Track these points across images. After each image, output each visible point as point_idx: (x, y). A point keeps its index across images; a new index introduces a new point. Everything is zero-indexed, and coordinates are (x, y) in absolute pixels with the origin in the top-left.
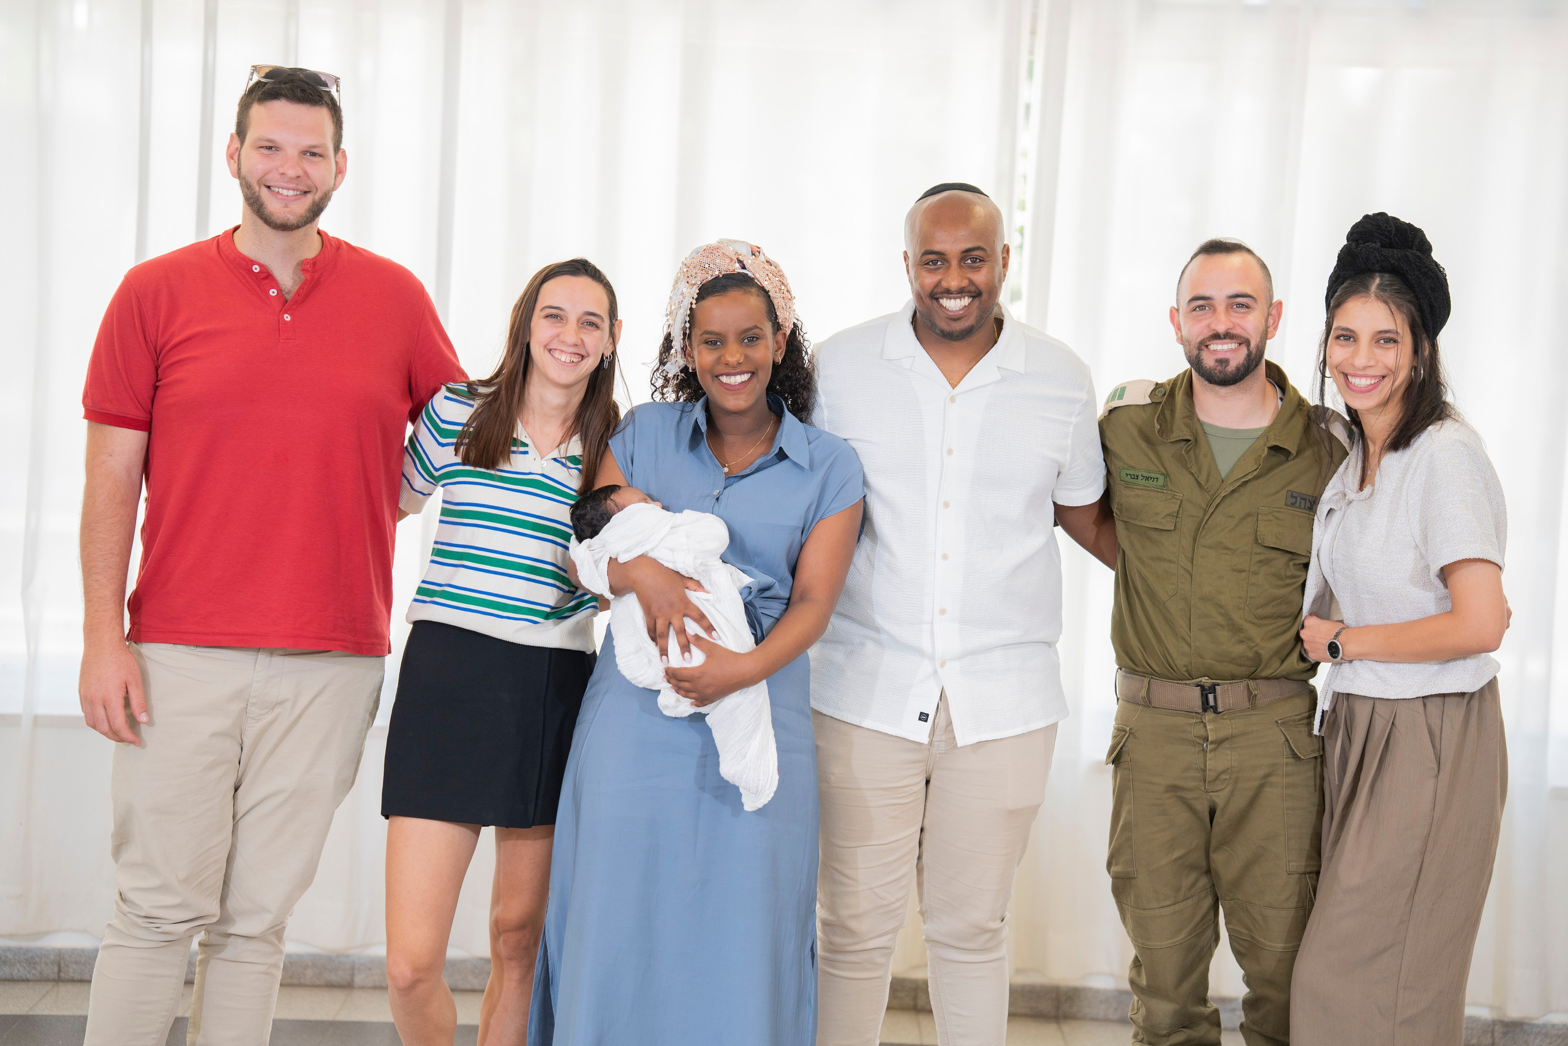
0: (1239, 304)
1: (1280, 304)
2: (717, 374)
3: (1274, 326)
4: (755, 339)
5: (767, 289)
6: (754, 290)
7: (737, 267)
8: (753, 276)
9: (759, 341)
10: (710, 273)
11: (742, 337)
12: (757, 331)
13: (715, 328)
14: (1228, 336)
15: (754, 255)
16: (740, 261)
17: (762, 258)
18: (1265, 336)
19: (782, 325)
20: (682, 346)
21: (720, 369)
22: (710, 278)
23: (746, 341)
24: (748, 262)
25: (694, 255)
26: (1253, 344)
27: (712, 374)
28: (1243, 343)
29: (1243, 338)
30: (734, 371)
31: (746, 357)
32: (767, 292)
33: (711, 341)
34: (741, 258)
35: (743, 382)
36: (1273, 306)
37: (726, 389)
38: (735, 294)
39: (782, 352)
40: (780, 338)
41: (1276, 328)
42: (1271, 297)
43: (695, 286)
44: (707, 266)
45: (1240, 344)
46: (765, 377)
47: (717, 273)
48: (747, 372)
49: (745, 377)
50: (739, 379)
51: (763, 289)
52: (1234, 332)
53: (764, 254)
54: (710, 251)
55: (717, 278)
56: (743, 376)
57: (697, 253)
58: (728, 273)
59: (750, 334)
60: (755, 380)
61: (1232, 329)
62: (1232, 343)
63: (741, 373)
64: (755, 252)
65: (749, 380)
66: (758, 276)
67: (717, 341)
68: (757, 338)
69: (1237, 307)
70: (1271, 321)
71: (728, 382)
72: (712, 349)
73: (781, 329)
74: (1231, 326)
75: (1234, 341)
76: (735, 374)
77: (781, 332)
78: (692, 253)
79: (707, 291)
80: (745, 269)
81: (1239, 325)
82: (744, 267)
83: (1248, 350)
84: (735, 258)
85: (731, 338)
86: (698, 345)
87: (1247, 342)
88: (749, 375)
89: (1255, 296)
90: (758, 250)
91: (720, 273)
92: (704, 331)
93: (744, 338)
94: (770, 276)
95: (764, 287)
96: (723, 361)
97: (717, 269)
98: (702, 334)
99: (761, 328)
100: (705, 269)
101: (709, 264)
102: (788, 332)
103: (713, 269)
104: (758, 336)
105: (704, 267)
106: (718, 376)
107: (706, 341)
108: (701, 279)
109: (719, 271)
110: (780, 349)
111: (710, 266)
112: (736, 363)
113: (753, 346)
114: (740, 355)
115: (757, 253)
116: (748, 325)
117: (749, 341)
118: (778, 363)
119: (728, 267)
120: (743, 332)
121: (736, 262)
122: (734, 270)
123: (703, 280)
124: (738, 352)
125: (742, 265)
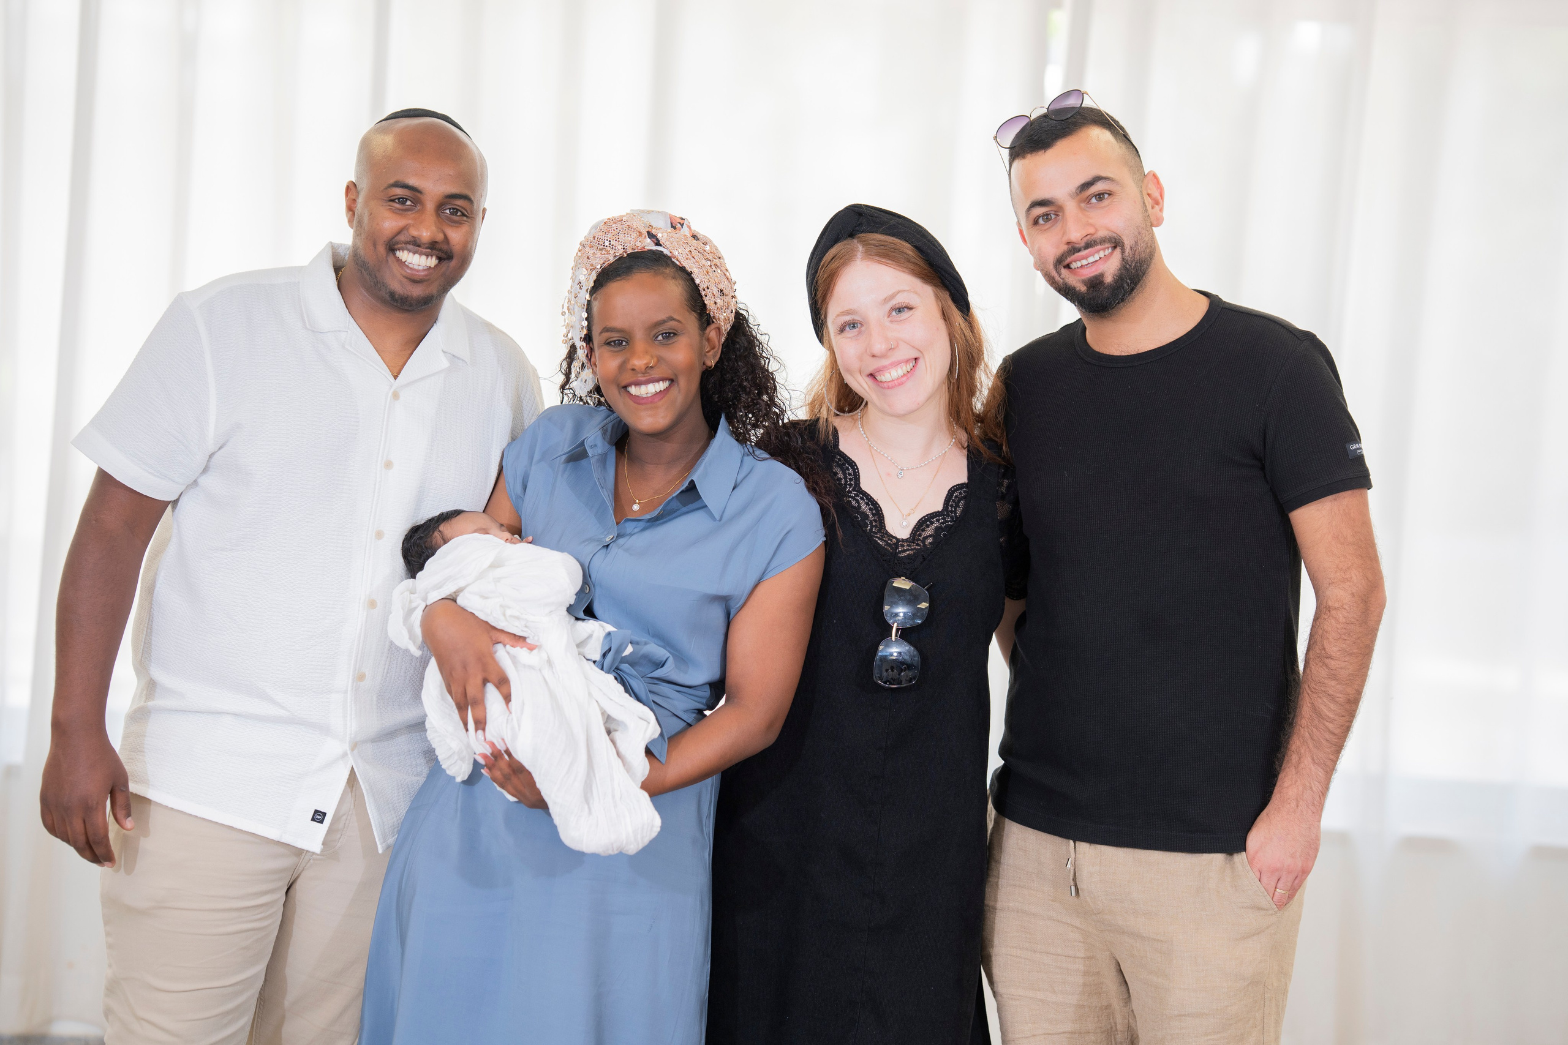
2: (623, 384)
4: (672, 335)
5: (689, 270)
6: (669, 272)
7: (649, 245)
8: (671, 254)
9: (676, 339)
10: (612, 252)
11: (654, 332)
12: (672, 324)
13: (617, 323)
15: (675, 227)
16: (651, 235)
17: (685, 231)
19: (714, 317)
20: (586, 353)
21: (626, 378)
22: (612, 260)
23: (660, 338)
24: (663, 236)
27: (618, 385)
30: (644, 379)
31: (661, 360)
32: (689, 274)
33: (614, 341)
34: (654, 232)
35: (657, 393)
37: (635, 403)
38: (641, 277)
39: (716, 352)
40: (712, 334)
43: (594, 271)
44: (607, 243)
47: (621, 252)
48: (663, 380)
49: (661, 386)
50: (652, 389)
51: (683, 269)
54: (612, 223)
55: (621, 258)
56: (657, 384)
57: (597, 229)
58: (636, 250)
59: (663, 328)
60: (675, 391)
63: (654, 381)
64: (676, 224)
65: (667, 389)
66: (676, 253)
67: (622, 341)
68: (675, 334)
71: (639, 393)
72: (615, 352)
73: (713, 322)
76: (646, 383)
77: (713, 326)
78: (592, 228)
79: (605, 277)
80: (660, 245)
82: (658, 244)
84: (644, 231)
85: (639, 335)
86: (600, 347)
88: (667, 384)
90: (682, 222)
91: (624, 252)
92: (604, 328)
93: (657, 335)
94: (695, 253)
95: (685, 267)
96: (629, 366)
97: (620, 247)
98: (601, 333)
99: (679, 321)
100: (605, 247)
101: (610, 241)
102: (726, 327)
103: (615, 247)
104: (674, 331)
105: (604, 246)
106: (625, 387)
107: (607, 342)
108: (602, 262)
109: (624, 249)
110: (713, 348)
111: (612, 243)
112: (643, 368)
113: (671, 344)
114: (652, 357)
115: (679, 225)
116: (662, 316)
117: (663, 338)
118: (711, 367)
119: (636, 244)
120: (655, 326)
121: (645, 236)
122: (643, 248)
123: (604, 263)
124: (647, 353)
125: (654, 240)
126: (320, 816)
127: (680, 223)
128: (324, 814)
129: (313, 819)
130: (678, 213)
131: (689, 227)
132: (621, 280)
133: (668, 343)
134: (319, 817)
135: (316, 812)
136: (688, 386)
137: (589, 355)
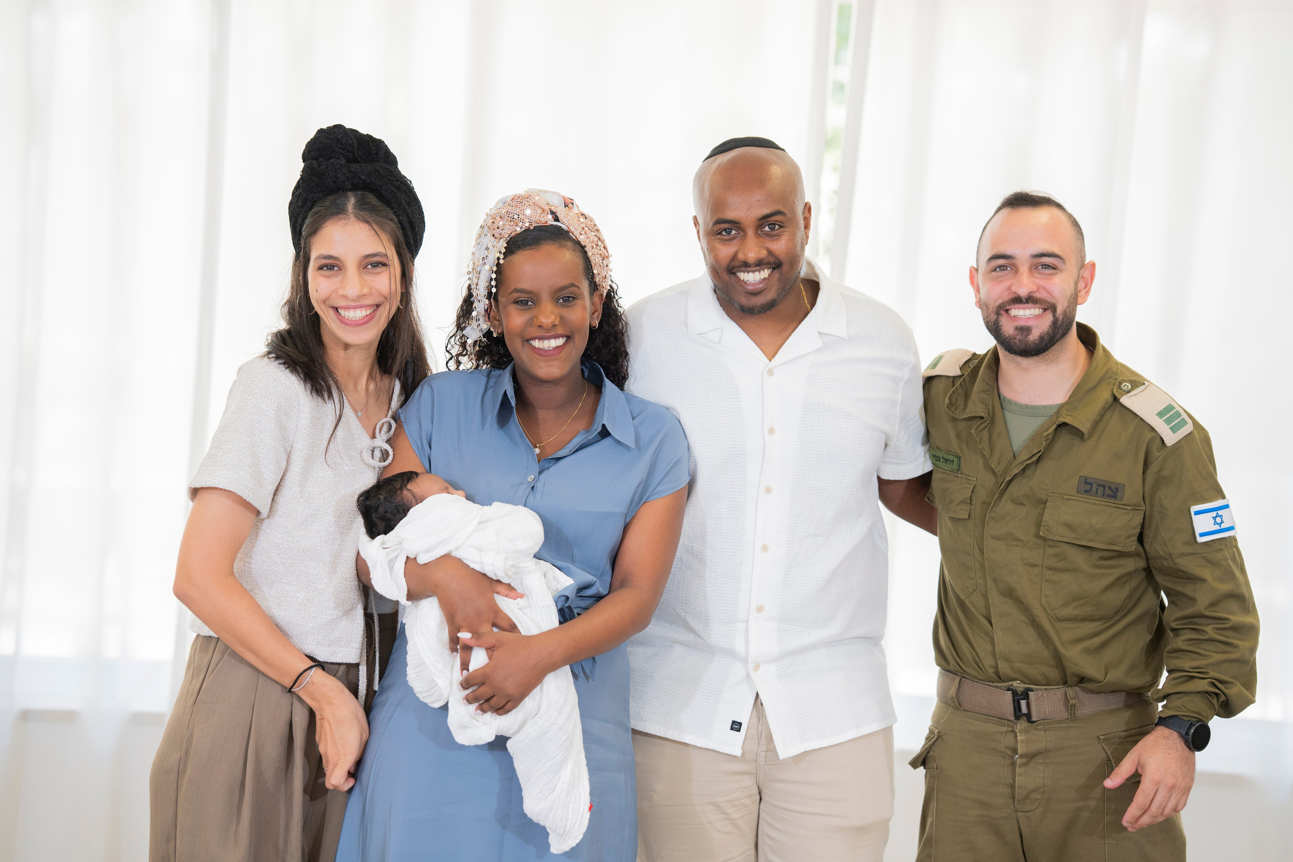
0: (1045, 265)
1: (1093, 265)
2: (528, 338)
3: (1086, 290)
4: (571, 299)
5: (583, 244)
6: (569, 244)
7: (549, 220)
8: (568, 229)
9: (576, 301)
10: (520, 224)
11: (557, 296)
12: (574, 289)
13: (526, 285)
14: (1030, 300)
15: (567, 206)
16: (553, 213)
17: (575, 210)
18: (1074, 301)
19: (599, 285)
20: (486, 308)
21: (534, 332)
22: (519, 230)
23: (561, 301)
24: (561, 212)
25: (500, 204)
26: (1059, 310)
27: (522, 338)
28: (1048, 309)
29: (1048, 303)
30: (549, 334)
31: (562, 319)
32: (583, 247)
33: (522, 301)
34: (553, 209)
35: (557, 347)
36: (1085, 267)
37: (538, 354)
38: (549, 247)
39: (598, 315)
40: (596, 299)
41: (1087, 293)
42: (1083, 257)
43: (502, 240)
44: (516, 217)
45: (1045, 310)
46: (581, 342)
47: (527, 225)
48: (562, 336)
49: (560, 342)
50: (553, 343)
51: (578, 243)
52: (1037, 295)
53: (577, 206)
54: (519, 200)
55: (527, 230)
56: (557, 340)
57: (504, 204)
58: (540, 225)
59: (566, 293)
60: (570, 346)
61: (1035, 292)
62: (1035, 308)
63: (556, 337)
64: (568, 204)
65: (564, 344)
66: (572, 229)
67: (528, 301)
68: (574, 298)
69: (1042, 268)
70: (1081, 285)
71: (541, 347)
72: (523, 310)
73: (597, 289)
74: (1034, 288)
75: (1037, 306)
76: (549, 338)
77: (597, 292)
78: (498, 203)
79: (514, 245)
80: (559, 220)
81: (1043, 288)
82: (557, 219)
83: (1054, 316)
84: (546, 208)
85: (545, 297)
86: (505, 306)
87: (1052, 308)
88: (564, 339)
89: (1063, 256)
90: (571, 201)
91: (530, 225)
92: (514, 289)
93: (558, 299)
95: (579, 241)
96: (536, 323)
97: (527, 221)
98: (511, 293)
99: (578, 287)
100: (514, 220)
101: (519, 215)
103: (523, 220)
104: (572, 296)
105: (513, 218)
106: (529, 341)
107: (517, 301)
108: (509, 232)
109: (530, 222)
110: (597, 311)
111: (520, 217)
112: (550, 325)
113: (570, 306)
114: (556, 317)
115: (571, 205)
116: (564, 282)
117: (564, 301)
118: (595, 328)
119: (540, 218)
120: (560, 290)
121: (548, 213)
122: (546, 222)
123: (511, 233)
124: (552, 313)
125: (554, 216)
126: (737, 725)
127: (570, 203)
128: (740, 724)
129: (732, 729)
130: (567, 195)
132: (531, 249)
133: (568, 305)
134: (737, 727)
135: (734, 722)
137: (489, 310)
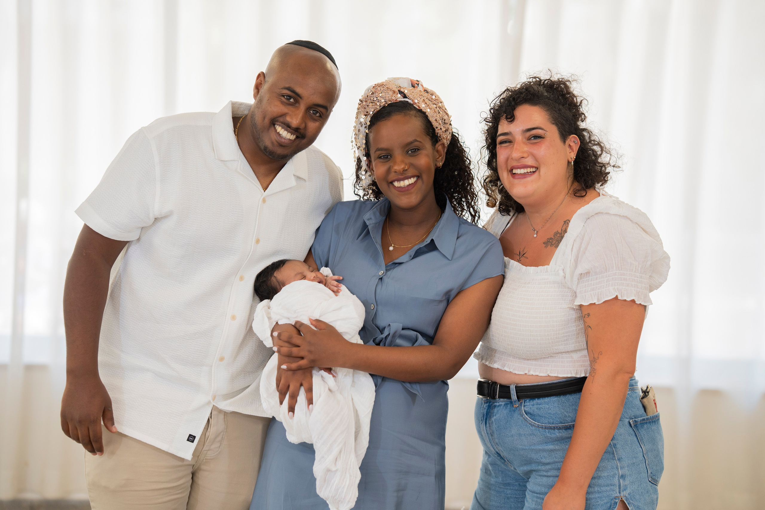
2: (390, 180)
4: (417, 150)
5: (425, 111)
6: (413, 112)
7: (399, 98)
8: (412, 102)
9: (420, 152)
10: (378, 104)
11: (407, 148)
12: (417, 143)
13: (383, 145)
15: (414, 87)
16: (401, 92)
20: (367, 163)
21: (392, 177)
22: (379, 108)
23: (410, 152)
24: (407, 92)
27: (387, 182)
30: (402, 177)
31: (411, 165)
32: (424, 113)
33: (384, 156)
34: (402, 90)
35: (410, 185)
37: (398, 191)
38: (397, 118)
39: (442, 158)
40: (439, 148)
43: (369, 116)
44: (375, 99)
47: (384, 103)
48: (413, 176)
49: (412, 181)
50: (407, 182)
51: (420, 111)
55: (384, 107)
56: (410, 180)
57: (369, 91)
58: (393, 102)
59: (412, 146)
60: (420, 182)
63: (408, 178)
65: (415, 182)
66: (416, 101)
67: (388, 155)
71: (400, 186)
72: (385, 162)
73: (440, 140)
76: (403, 179)
77: (439, 143)
80: (407, 98)
82: (405, 96)
84: (397, 90)
85: (398, 152)
86: (375, 160)
88: (415, 179)
90: (417, 83)
91: (385, 103)
92: (377, 149)
93: (408, 151)
94: (427, 101)
95: (422, 110)
96: (393, 170)
97: (383, 101)
98: (376, 151)
99: (420, 142)
100: (374, 101)
101: (377, 98)
102: (446, 142)
103: (380, 101)
104: (418, 148)
106: (392, 183)
107: (379, 156)
108: (373, 110)
109: (385, 101)
110: (440, 156)
112: (402, 170)
113: (417, 155)
114: (406, 164)
115: (416, 85)
116: (410, 139)
117: (411, 152)
118: (440, 167)
119: (392, 98)
120: (407, 145)
121: (397, 93)
122: (396, 100)
123: (374, 111)
124: (403, 162)
125: (403, 95)
126: (192, 438)
127: (417, 84)
128: (195, 437)
129: (188, 440)
130: (415, 78)
131: (422, 86)
132: (385, 120)
133: (415, 155)
134: (192, 439)
135: (190, 435)
136: (429, 179)
137: (369, 165)
